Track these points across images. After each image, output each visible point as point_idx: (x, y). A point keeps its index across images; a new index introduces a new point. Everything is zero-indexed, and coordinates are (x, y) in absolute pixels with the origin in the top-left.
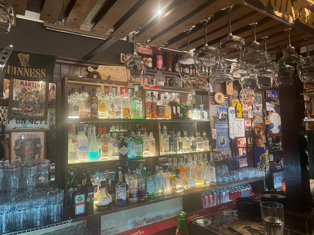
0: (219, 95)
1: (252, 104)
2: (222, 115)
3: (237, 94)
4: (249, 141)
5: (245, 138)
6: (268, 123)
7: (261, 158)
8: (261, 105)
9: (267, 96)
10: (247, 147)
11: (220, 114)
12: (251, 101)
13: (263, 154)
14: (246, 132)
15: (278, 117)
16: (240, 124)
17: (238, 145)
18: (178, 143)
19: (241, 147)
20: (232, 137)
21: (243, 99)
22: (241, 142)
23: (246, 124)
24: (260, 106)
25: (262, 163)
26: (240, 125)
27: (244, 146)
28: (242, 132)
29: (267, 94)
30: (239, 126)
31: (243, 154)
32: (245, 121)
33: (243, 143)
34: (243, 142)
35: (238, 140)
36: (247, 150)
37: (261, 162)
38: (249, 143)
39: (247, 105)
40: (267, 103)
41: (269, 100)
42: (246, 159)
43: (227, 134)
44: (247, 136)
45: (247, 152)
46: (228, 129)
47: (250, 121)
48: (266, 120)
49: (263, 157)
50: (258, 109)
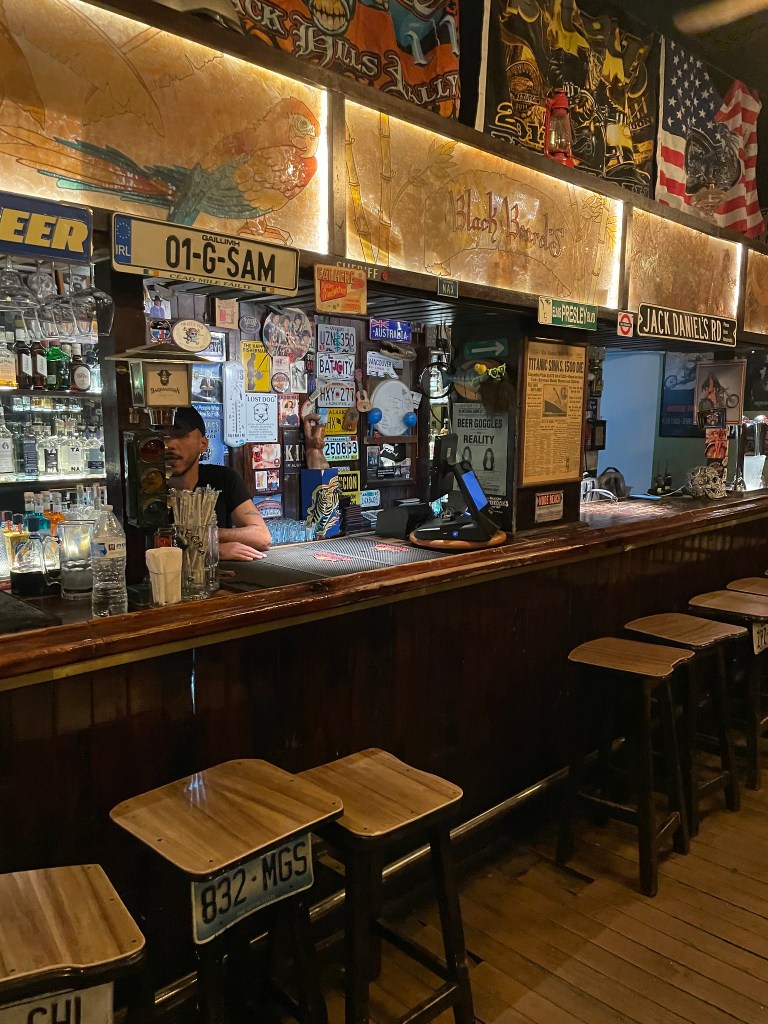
0: (188, 327)
1: (304, 355)
2: (204, 382)
3: (256, 328)
4: (288, 453)
5: (279, 446)
6: (365, 408)
7: (314, 497)
8: (353, 358)
9: (373, 334)
10: (282, 468)
11: (196, 378)
12: (299, 347)
13: (319, 488)
14: (281, 430)
15: (404, 392)
16: (261, 408)
17: (255, 464)
18: (41, 454)
19: (262, 467)
20: (234, 442)
21: (275, 340)
22: (264, 456)
23: (283, 410)
24: (346, 362)
25: (316, 508)
26: (261, 412)
27: (273, 466)
28: (270, 429)
29: (374, 328)
30: (259, 413)
31: (270, 485)
32: (281, 401)
33: (272, 458)
34: (272, 455)
35: (256, 450)
36: (281, 476)
37: (313, 506)
38: (289, 457)
39: (287, 359)
40: (369, 354)
41: (380, 346)
42: (279, 498)
43: (219, 433)
44: (282, 441)
45: (282, 481)
46: (222, 421)
47: (297, 401)
48: (360, 400)
49: (318, 494)
50: (339, 368)
